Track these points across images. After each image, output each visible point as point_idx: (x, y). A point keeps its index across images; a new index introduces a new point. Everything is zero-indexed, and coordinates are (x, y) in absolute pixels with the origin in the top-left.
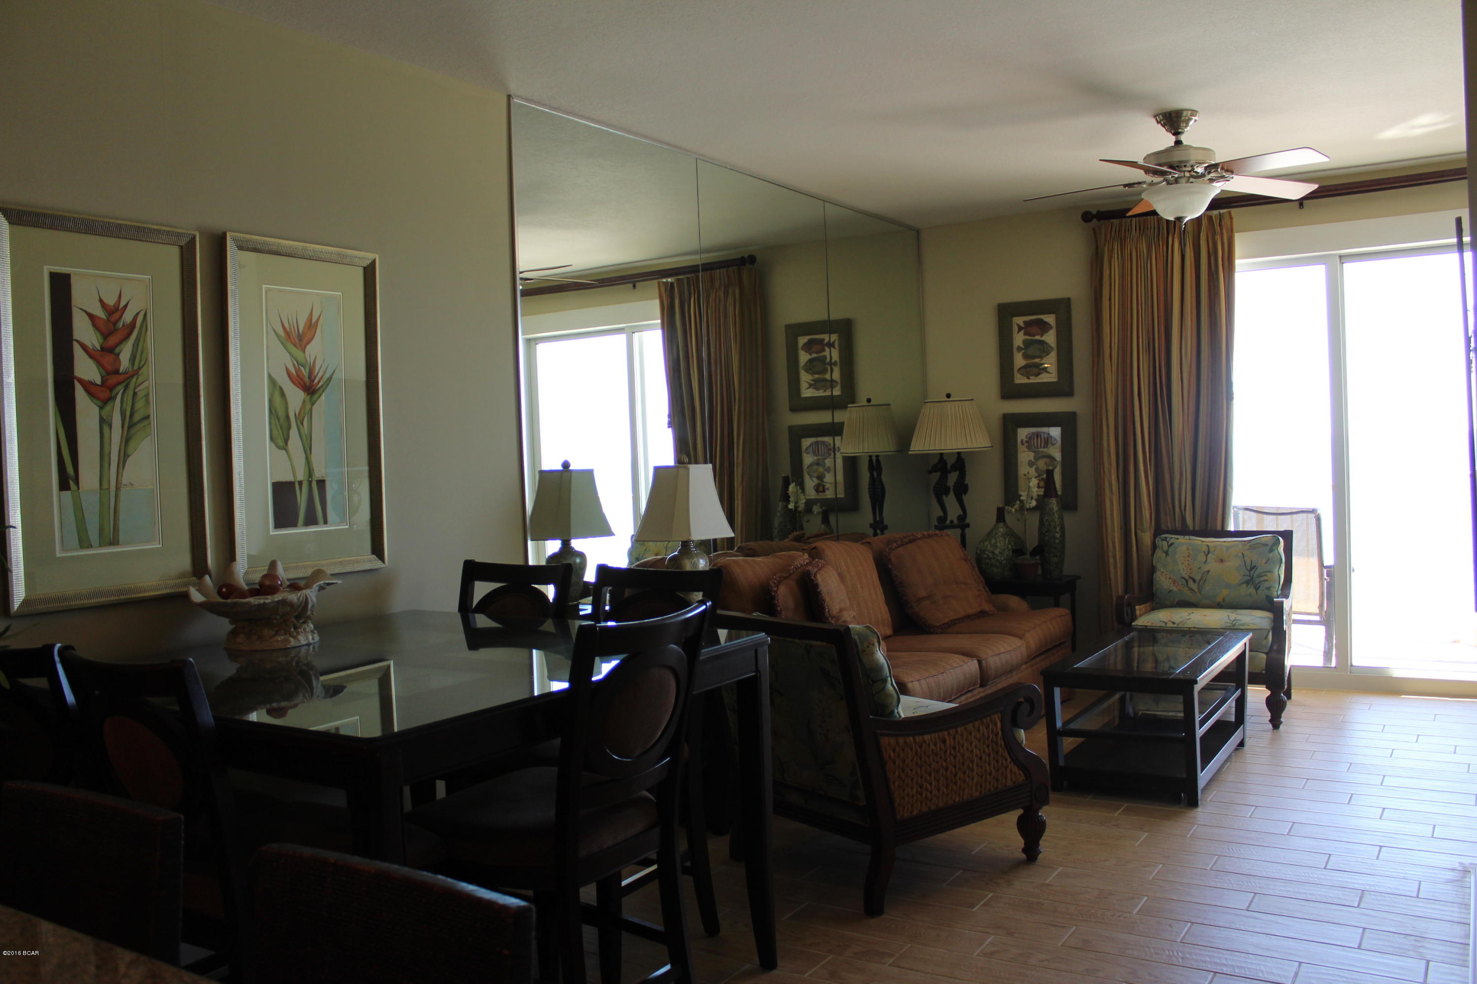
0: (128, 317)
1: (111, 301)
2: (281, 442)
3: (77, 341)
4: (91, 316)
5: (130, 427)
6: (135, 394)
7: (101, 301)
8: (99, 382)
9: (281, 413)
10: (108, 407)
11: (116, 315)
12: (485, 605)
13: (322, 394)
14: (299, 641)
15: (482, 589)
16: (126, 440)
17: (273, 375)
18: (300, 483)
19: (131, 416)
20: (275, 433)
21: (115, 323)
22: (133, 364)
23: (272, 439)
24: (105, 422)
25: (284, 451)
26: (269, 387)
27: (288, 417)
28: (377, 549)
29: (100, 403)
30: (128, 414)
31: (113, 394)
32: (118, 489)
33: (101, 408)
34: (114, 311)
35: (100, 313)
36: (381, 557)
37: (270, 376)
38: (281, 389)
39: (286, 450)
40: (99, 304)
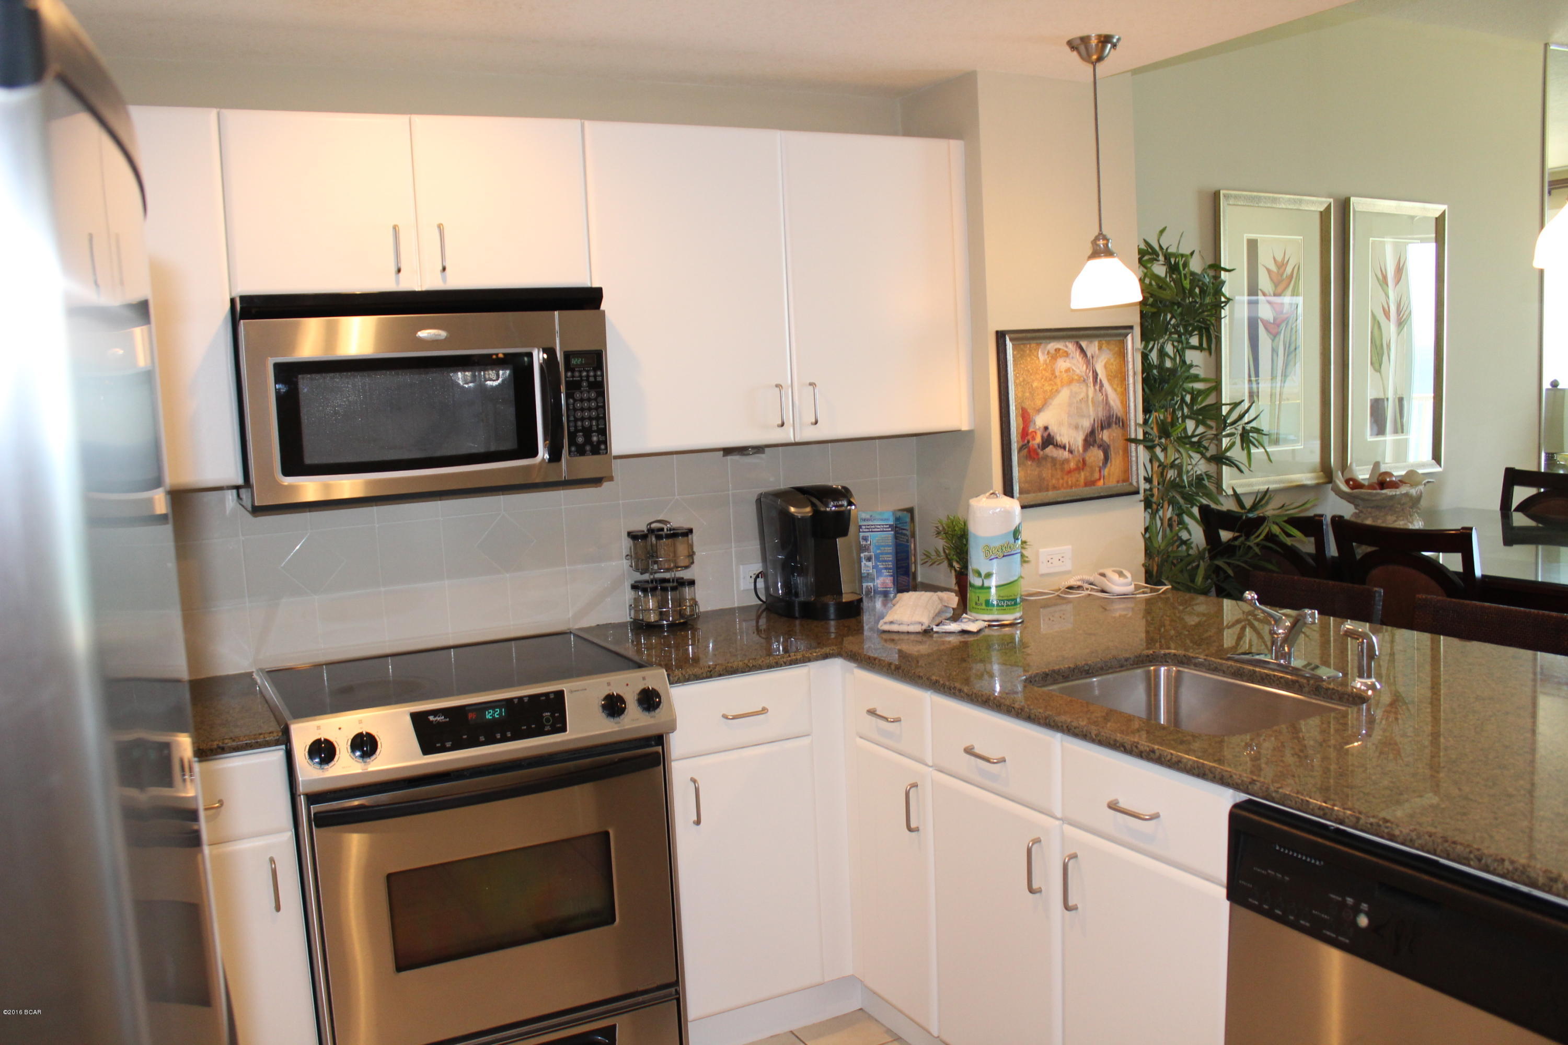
0: (1289, 270)
1: (1279, 259)
2: (1377, 366)
3: (1261, 290)
4: (1269, 271)
5: (1288, 356)
6: (1292, 329)
7: (1274, 258)
8: (1272, 321)
9: (1378, 343)
10: (1277, 339)
11: (1282, 270)
12: (1524, 507)
13: (1404, 327)
14: (1414, 525)
15: (1521, 494)
16: (1286, 365)
17: (1374, 311)
18: (1387, 399)
19: (1289, 347)
20: (1374, 359)
21: (1282, 275)
22: (1291, 308)
23: (1372, 364)
24: (1274, 351)
25: (1379, 374)
26: (1371, 322)
27: (1382, 345)
28: (1436, 457)
29: (1272, 337)
30: (1287, 346)
31: (1280, 330)
32: (1280, 402)
33: (1273, 340)
34: (1281, 265)
35: (1273, 268)
36: (1439, 462)
37: (1372, 311)
38: (1378, 322)
39: (1380, 372)
40: (1273, 261)
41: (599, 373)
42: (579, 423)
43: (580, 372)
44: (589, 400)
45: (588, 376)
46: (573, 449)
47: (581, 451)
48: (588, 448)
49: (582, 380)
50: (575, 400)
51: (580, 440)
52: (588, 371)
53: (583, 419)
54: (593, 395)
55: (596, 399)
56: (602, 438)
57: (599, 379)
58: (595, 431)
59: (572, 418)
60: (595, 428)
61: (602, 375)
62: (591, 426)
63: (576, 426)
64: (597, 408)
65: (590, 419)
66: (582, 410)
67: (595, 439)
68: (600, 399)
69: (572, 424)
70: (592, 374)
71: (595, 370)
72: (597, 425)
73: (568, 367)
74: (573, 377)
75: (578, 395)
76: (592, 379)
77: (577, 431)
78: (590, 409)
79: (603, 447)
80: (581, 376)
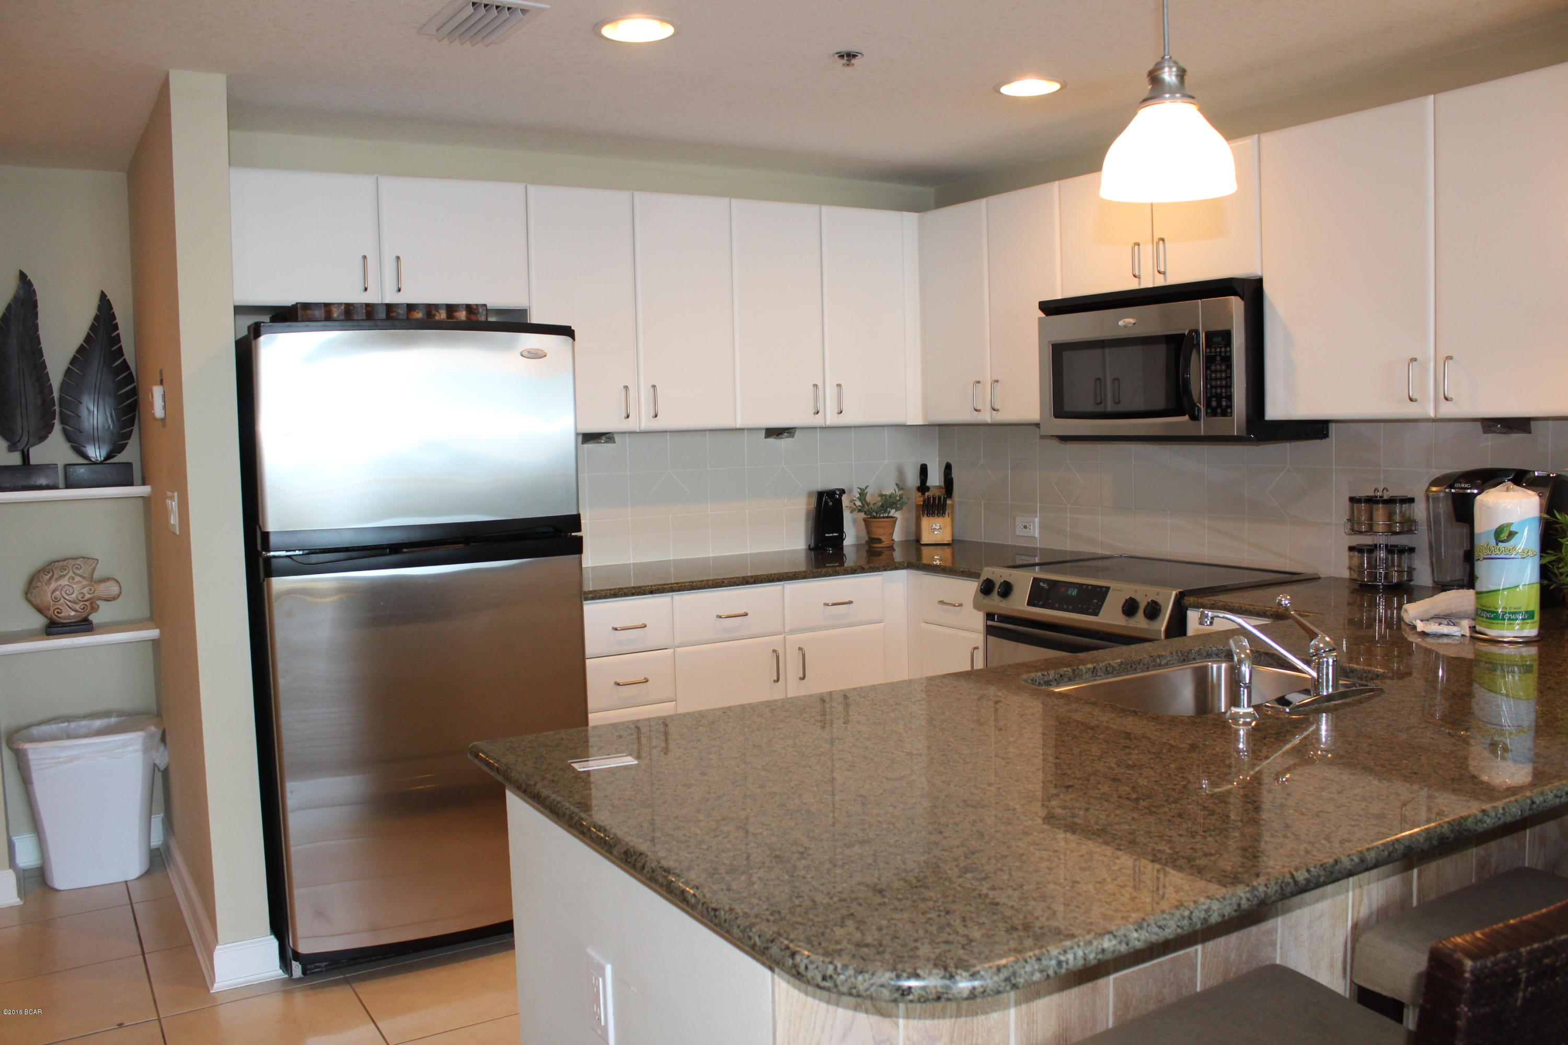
41: (1228, 349)
42: (1214, 391)
43: (1216, 348)
44: (1221, 371)
45: (1220, 352)
46: (1209, 411)
47: (1214, 414)
48: (1219, 411)
49: (1216, 355)
50: (1212, 372)
51: (1214, 404)
52: (1220, 348)
53: (1216, 387)
54: (1224, 367)
55: (1225, 371)
56: (1229, 404)
57: (1228, 354)
58: (1224, 397)
59: (1209, 386)
60: (1224, 395)
61: (1230, 351)
62: (1222, 392)
63: (1211, 393)
64: (1226, 378)
65: (1221, 387)
66: (1216, 379)
67: (1224, 403)
68: (1228, 371)
69: (1209, 391)
70: (1223, 350)
71: (1225, 347)
72: (1226, 392)
73: (1209, 344)
74: (1210, 352)
75: (1213, 368)
76: (1223, 354)
77: (1212, 396)
78: (1221, 379)
79: (1229, 410)
80: (1216, 352)
